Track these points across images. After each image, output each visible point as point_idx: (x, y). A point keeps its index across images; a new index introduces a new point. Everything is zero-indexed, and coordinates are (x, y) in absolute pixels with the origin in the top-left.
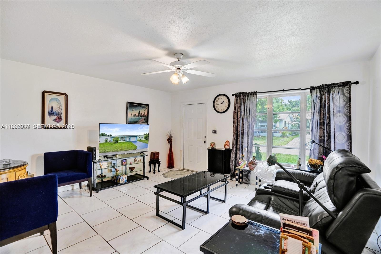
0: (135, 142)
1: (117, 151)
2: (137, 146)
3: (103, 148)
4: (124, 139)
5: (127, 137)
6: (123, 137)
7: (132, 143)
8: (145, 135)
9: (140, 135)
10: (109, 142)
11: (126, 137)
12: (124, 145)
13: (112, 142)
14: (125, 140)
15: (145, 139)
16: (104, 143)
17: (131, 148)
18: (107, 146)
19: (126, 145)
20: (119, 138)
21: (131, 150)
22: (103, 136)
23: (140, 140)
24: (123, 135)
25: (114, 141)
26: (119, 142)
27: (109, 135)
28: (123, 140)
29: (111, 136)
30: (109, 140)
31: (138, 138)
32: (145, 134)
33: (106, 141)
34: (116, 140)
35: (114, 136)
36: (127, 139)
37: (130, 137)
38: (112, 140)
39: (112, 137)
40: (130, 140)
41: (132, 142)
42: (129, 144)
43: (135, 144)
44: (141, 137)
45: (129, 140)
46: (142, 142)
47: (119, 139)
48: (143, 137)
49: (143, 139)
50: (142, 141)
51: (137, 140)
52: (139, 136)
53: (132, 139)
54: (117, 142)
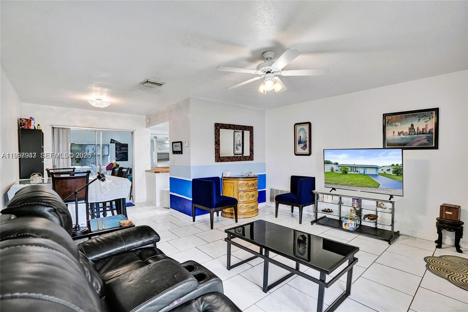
0: (376, 176)
1: (347, 185)
2: (380, 183)
3: (329, 179)
4: (356, 170)
5: (360, 167)
6: (354, 168)
7: (370, 177)
8: (394, 167)
9: (383, 166)
10: (336, 172)
11: (358, 167)
12: (356, 179)
13: (340, 172)
14: (357, 172)
15: (393, 173)
16: (329, 172)
17: (369, 185)
18: (333, 177)
19: (359, 179)
20: (348, 167)
21: (369, 187)
22: (328, 163)
23: (384, 175)
24: (353, 164)
25: (341, 171)
26: (348, 173)
27: (335, 162)
28: (354, 170)
29: (337, 164)
30: (336, 169)
31: (380, 171)
32: (393, 165)
33: (332, 170)
34: (344, 170)
35: (341, 165)
36: (361, 171)
37: (365, 167)
38: (339, 170)
39: (339, 166)
40: (366, 172)
41: (368, 175)
42: (364, 177)
43: (375, 179)
44: (385, 170)
45: (364, 172)
46: (388, 178)
47: (348, 169)
48: (390, 169)
49: (391, 173)
50: (388, 175)
51: (378, 174)
52: (381, 167)
53: (369, 171)
54: (345, 172)
